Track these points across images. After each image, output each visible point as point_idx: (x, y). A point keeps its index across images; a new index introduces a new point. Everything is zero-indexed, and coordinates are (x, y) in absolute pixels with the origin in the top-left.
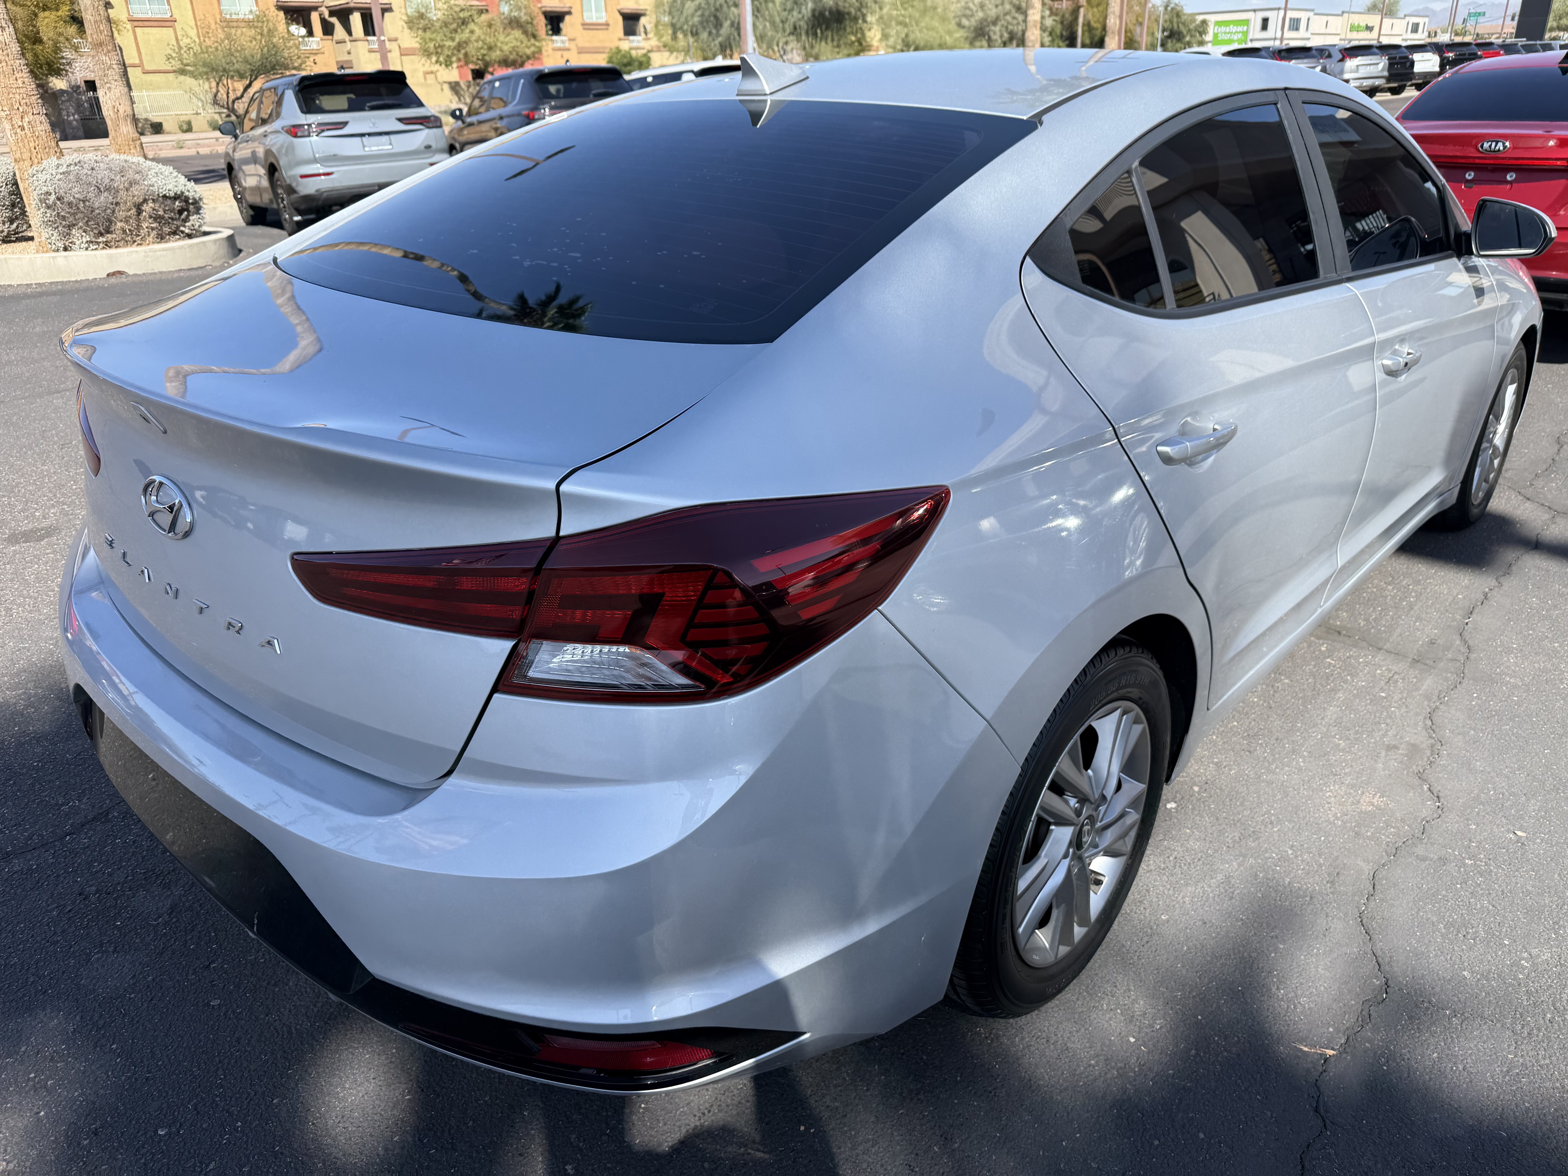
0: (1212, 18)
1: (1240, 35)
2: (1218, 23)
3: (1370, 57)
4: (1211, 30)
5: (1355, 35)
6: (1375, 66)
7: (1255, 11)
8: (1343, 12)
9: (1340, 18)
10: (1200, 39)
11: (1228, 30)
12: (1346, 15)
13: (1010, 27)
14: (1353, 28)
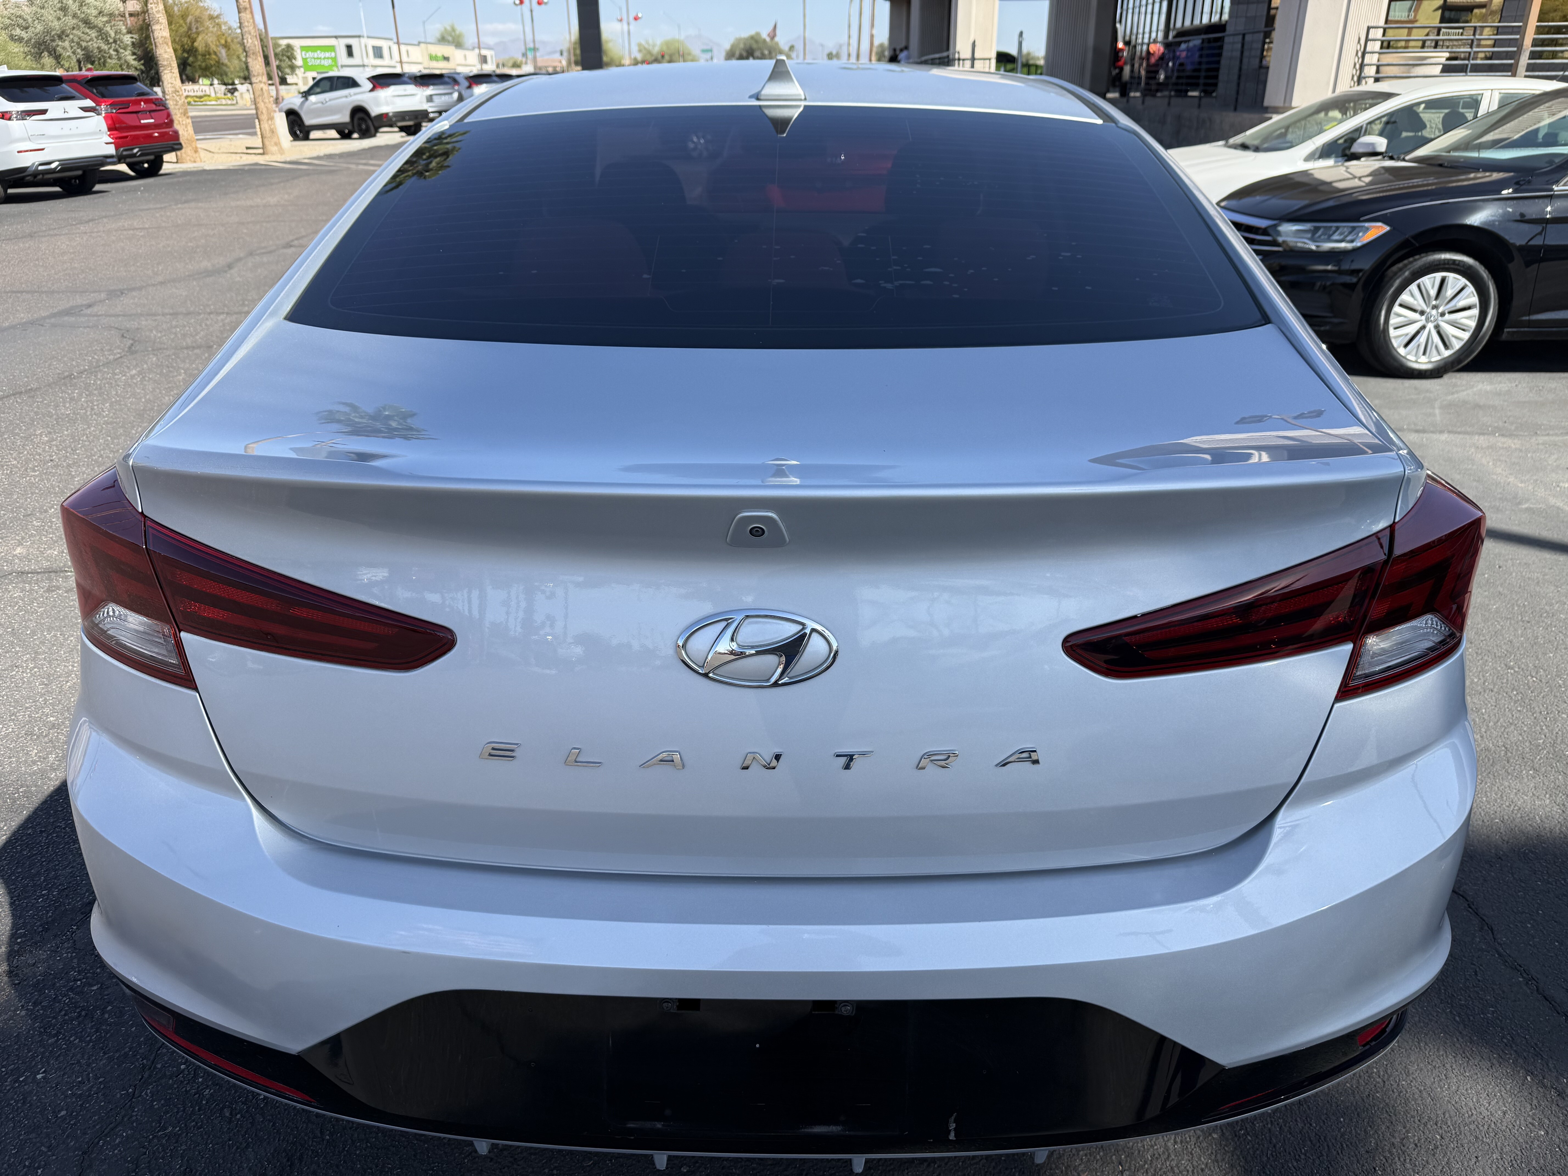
0: (296, 43)
1: (330, 61)
2: (303, 48)
3: (441, 87)
4: (298, 54)
5: (434, 64)
6: (450, 96)
7: (336, 37)
8: (419, 43)
9: (417, 47)
10: (290, 63)
11: (316, 56)
12: (422, 45)
13: (84, 44)
14: (433, 58)
